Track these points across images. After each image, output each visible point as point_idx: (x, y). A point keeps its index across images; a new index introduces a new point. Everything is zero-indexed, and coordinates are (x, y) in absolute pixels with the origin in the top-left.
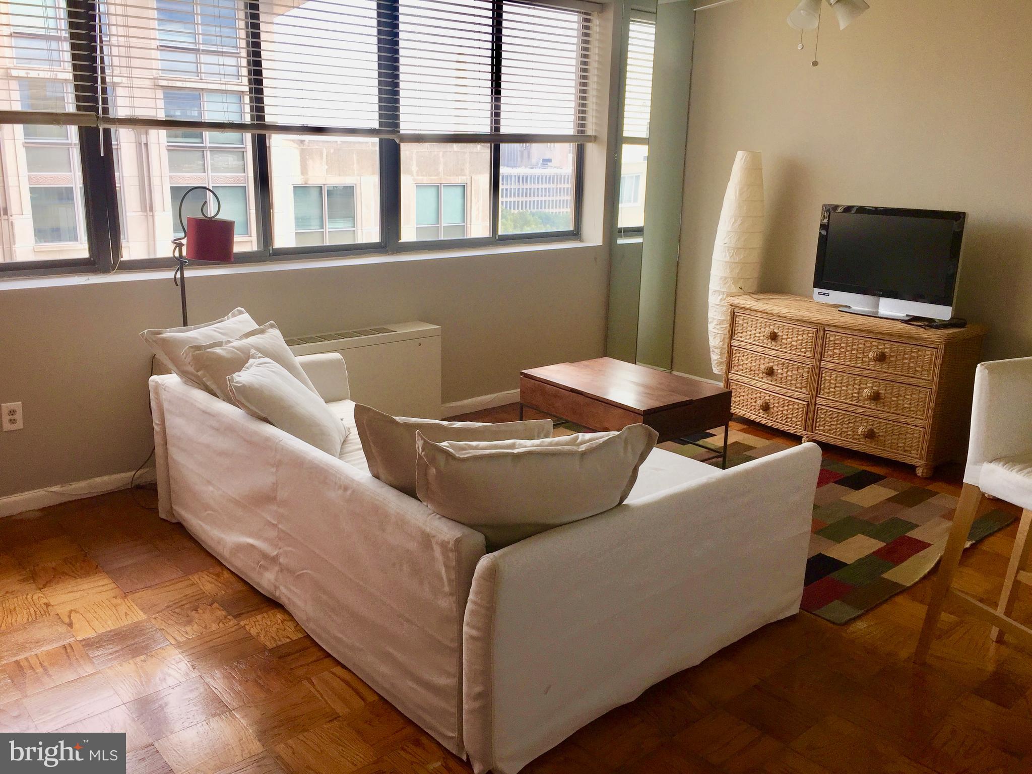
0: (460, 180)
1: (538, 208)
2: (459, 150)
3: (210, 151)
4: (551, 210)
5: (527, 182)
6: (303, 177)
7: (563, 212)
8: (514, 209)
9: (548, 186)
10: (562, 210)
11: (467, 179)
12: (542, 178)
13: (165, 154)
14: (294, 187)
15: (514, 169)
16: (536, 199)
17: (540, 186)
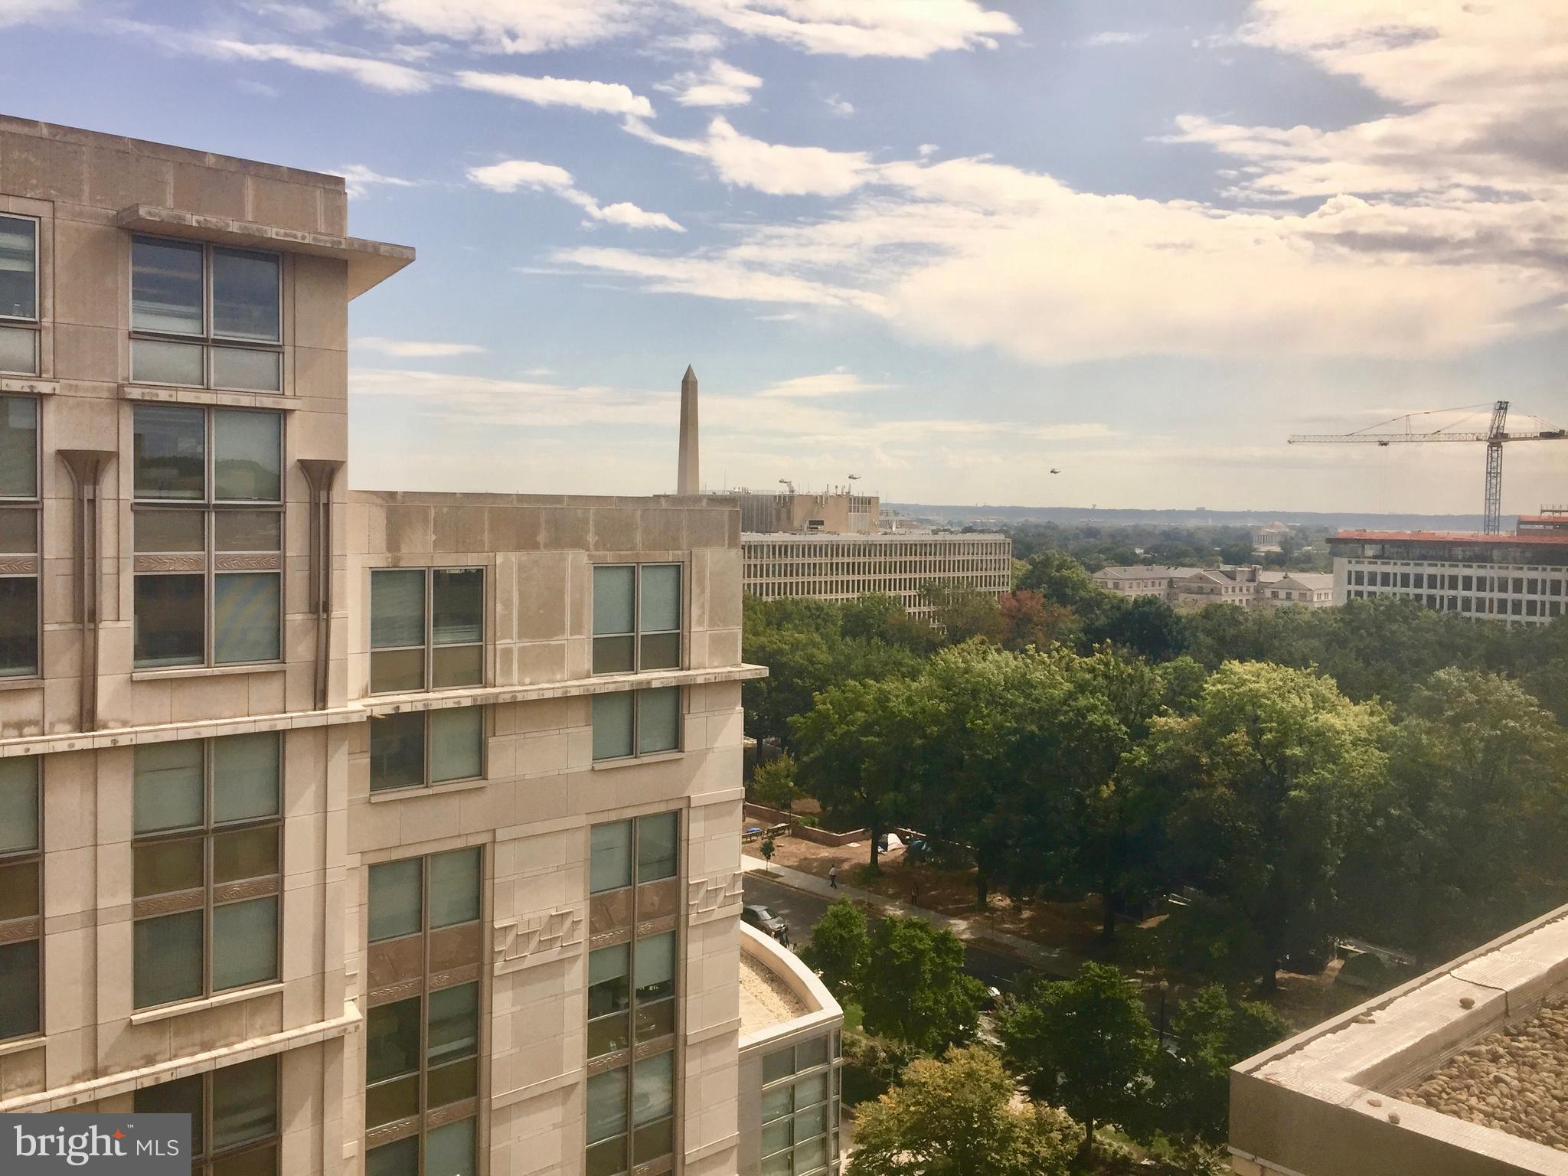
0: (670, 556)
1: (803, 593)
2: (670, 508)
3: (216, 512)
4: (823, 597)
5: (786, 554)
6: (390, 555)
7: (843, 599)
8: (767, 595)
9: (817, 560)
10: (840, 596)
11: (683, 555)
12: (809, 549)
13: (129, 521)
14: (373, 572)
15: (767, 535)
16: (800, 579)
17: (806, 561)
